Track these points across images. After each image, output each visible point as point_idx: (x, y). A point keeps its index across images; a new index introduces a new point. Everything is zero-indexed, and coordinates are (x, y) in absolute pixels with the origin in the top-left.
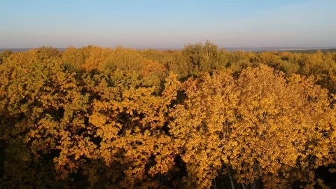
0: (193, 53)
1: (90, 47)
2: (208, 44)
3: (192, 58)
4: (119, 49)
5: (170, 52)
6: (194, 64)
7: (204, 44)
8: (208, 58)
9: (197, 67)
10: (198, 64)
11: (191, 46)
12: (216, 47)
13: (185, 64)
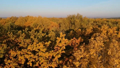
0: (71, 19)
1: (28, 16)
2: (78, 15)
3: (71, 21)
4: (40, 17)
5: (61, 18)
6: (72, 24)
7: (76, 15)
8: (78, 21)
9: (73, 25)
10: (74, 24)
11: (70, 16)
12: (82, 16)
13: (68, 24)
